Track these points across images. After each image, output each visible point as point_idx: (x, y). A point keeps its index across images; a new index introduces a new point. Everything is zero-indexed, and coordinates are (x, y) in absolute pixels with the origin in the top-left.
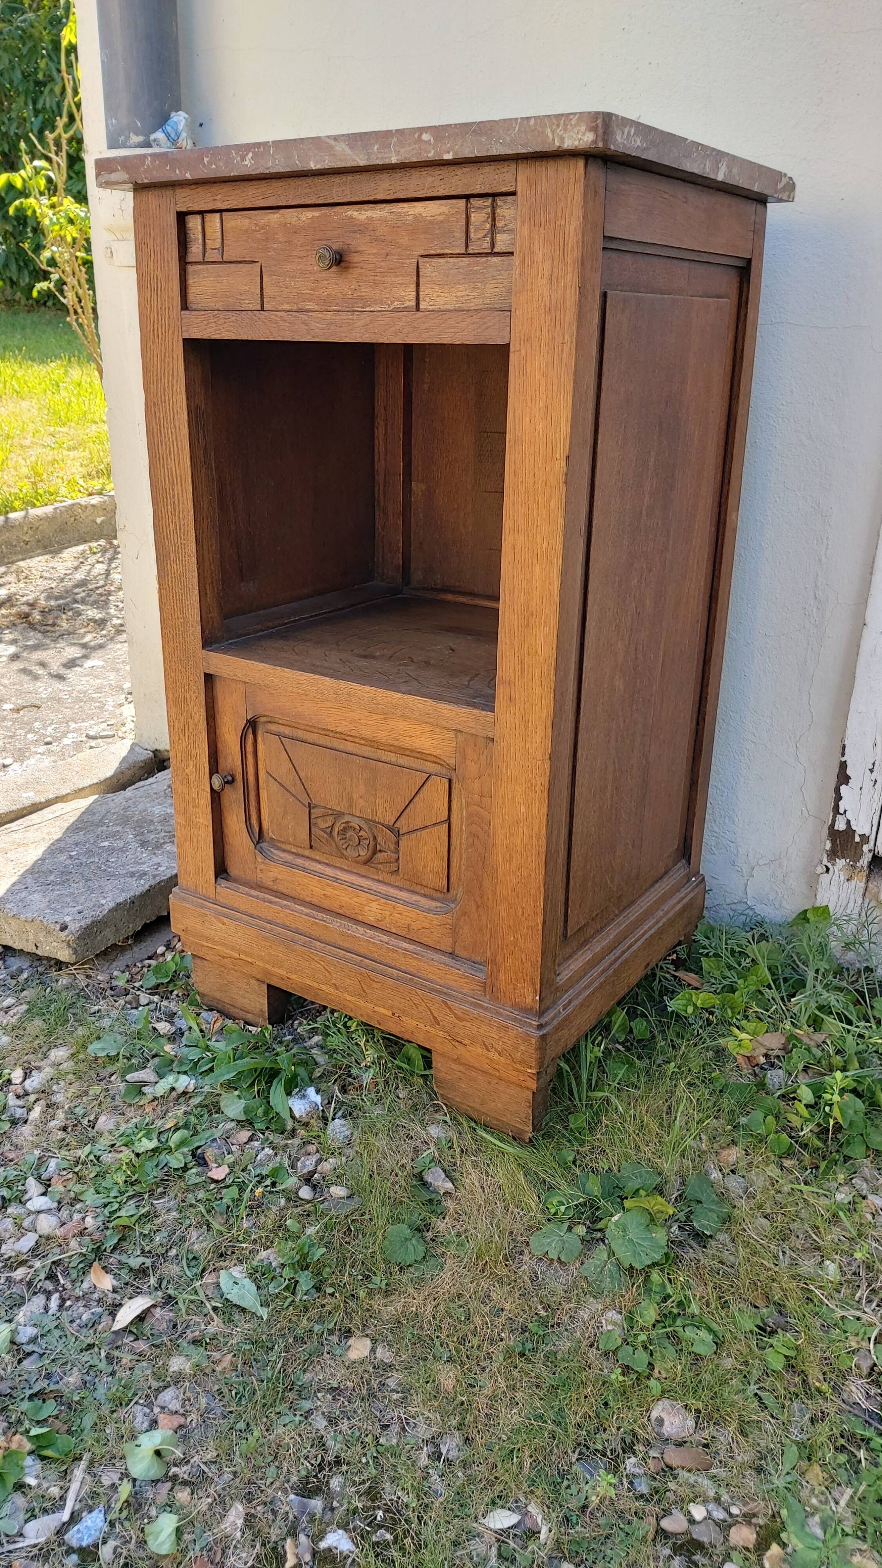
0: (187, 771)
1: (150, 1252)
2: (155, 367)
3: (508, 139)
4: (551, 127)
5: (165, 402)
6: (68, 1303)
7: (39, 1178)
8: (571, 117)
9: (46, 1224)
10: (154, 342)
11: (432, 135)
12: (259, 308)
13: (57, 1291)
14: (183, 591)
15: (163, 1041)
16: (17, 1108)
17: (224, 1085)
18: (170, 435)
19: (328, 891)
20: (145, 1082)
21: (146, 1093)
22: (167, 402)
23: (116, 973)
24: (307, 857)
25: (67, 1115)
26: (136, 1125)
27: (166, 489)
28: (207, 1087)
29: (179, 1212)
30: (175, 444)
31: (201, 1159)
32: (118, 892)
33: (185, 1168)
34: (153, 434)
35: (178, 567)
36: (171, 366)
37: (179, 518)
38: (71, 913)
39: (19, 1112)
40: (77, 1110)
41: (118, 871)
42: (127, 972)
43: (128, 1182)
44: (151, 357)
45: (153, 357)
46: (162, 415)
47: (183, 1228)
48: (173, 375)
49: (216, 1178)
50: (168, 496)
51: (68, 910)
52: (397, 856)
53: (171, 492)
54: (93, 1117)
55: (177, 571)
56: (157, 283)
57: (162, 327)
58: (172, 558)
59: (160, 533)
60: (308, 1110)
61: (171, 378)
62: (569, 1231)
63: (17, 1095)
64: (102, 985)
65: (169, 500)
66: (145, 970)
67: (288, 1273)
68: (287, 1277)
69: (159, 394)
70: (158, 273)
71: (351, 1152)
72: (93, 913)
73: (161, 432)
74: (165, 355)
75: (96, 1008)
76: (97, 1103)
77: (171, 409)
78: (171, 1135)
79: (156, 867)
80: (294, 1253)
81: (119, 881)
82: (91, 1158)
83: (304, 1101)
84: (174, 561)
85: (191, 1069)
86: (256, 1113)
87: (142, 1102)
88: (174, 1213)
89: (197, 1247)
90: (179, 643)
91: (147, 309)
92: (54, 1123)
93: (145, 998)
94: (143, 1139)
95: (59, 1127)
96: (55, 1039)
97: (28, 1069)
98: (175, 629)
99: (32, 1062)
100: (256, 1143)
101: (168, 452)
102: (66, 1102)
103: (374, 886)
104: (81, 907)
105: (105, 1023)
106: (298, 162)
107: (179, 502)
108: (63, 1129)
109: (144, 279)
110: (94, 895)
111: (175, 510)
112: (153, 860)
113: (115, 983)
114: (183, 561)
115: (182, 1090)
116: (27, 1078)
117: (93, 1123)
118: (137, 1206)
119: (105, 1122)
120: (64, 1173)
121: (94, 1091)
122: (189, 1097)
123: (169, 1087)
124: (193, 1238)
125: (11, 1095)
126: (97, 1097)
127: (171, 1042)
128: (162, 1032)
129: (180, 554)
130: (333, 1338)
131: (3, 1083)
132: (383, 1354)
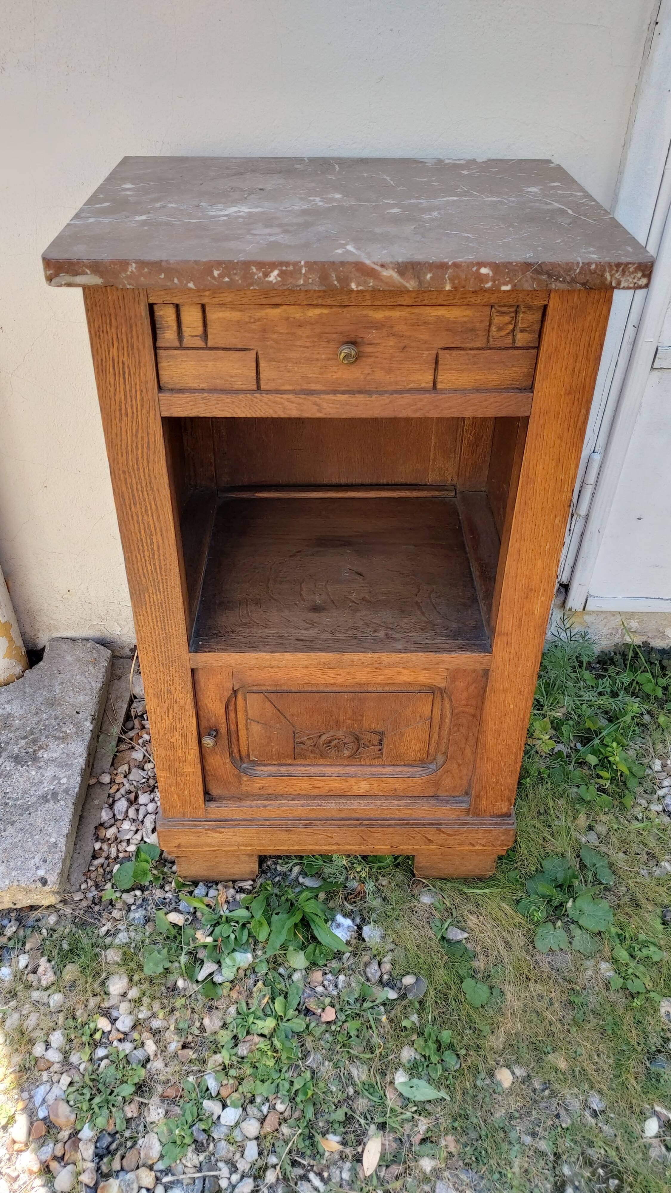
1: (339, 1102)
2: (124, 442)
3: (568, 278)
4: (610, 272)
5: (138, 469)
6: (326, 1174)
7: (211, 1097)
8: (630, 266)
9: (251, 1128)
10: (121, 420)
11: (492, 270)
12: (255, 387)
13: (309, 1171)
14: (165, 614)
15: (189, 931)
16: (135, 1052)
17: (284, 947)
18: (146, 496)
19: (317, 784)
20: (211, 974)
21: (220, 982)
22: (141, 470)
23: (83, 887)
24: (290, 765)
25: (177, 1034)
26: (238, 1013)
27: (142, 540)
28: (259, 953)
29: (330, 1060)
30: (153, 503)
31: (308, 1012)
32: (53, 823)
33: (308, 1026)
34: (123, 497)
35: (159, 597)
36: (146, 440)
37: (160, 560)
38: (37, 865)
39: (140, 1054)
40: (181, 1026)
41: (28, 801)
42: (89, 880)
43: (278, 1061)
44: (119, 433)
45: (121, 433)
46: (134, 481)
47: (342, 1069)
48: (148, 448)
49: (330, 1020)
50: (145, 544)
51: (31, 864)
52: (380, 747)
53: (149, 540)
54: (198, 1024)
55: (158, 600)
56: (123, 368)
57: (132, 407)
58: (151, 592)
59: (135, 574)
60: (349, 934)
61: (145, 450)
62: (555, 928)
63: (120, 1040)
64: (84, 904)
65: (146, 547)
66: (101, 870)
67: (435, 1059)
68: (436, 1062)
69: (131, 464)
70: (125, 359)
71: (392, 946)
72: (57, 856)
73: (133, 495)
74: (137, 431)
75: (104, 929)
76: (189, 1011)
77: (147, 476)
78: (272, 1007)
79: (56, 782)
80: (430, 1043)
81: (41, 811)
82: (234, 1058)
83: (341, 929)
84: (153, 593)
85: (235, 945)
86: (314, 954)
87: (225, 992)
88: (327, 1063)
89: (364, 1077)
90: (161, 652)
91: (110, 391)
92: (174, 1046)
93: (129, 898)
94: (255, 1021)
95: (180, 1047)
96: (98, 974)
97: (106, 1013)
98: (156, 643)
99: (102, 1005)
100: (329, 976)
101: (143, 510)
102: (165, 1024)
103: (360, 770)
104: (39, 854)
105: (122, 937)
106: (336, 283)
107: (158, 548)
108: (184, 1047)
109: (104, 364)
110: (37, 837)
111: (153, 555)
112: (46, 775)
113: (90, 895)
114: (164, 592)
115: (247, 966)
116: (113, 1021)
117: (202, 1029)
118: (299, 1075)
119: (211, 1023)
120: (225, 1082)
121: (179, 1002)
122: (253, 969)
123: (235, 969)
124: (355, 1073)
125: (115, 1043)
126: (185, 1006)
127: (196, 929)
128: (180, 924)
129: (161, 587)
130: (488, 1081)
131: (97, 1036)
132: (520, 1072)
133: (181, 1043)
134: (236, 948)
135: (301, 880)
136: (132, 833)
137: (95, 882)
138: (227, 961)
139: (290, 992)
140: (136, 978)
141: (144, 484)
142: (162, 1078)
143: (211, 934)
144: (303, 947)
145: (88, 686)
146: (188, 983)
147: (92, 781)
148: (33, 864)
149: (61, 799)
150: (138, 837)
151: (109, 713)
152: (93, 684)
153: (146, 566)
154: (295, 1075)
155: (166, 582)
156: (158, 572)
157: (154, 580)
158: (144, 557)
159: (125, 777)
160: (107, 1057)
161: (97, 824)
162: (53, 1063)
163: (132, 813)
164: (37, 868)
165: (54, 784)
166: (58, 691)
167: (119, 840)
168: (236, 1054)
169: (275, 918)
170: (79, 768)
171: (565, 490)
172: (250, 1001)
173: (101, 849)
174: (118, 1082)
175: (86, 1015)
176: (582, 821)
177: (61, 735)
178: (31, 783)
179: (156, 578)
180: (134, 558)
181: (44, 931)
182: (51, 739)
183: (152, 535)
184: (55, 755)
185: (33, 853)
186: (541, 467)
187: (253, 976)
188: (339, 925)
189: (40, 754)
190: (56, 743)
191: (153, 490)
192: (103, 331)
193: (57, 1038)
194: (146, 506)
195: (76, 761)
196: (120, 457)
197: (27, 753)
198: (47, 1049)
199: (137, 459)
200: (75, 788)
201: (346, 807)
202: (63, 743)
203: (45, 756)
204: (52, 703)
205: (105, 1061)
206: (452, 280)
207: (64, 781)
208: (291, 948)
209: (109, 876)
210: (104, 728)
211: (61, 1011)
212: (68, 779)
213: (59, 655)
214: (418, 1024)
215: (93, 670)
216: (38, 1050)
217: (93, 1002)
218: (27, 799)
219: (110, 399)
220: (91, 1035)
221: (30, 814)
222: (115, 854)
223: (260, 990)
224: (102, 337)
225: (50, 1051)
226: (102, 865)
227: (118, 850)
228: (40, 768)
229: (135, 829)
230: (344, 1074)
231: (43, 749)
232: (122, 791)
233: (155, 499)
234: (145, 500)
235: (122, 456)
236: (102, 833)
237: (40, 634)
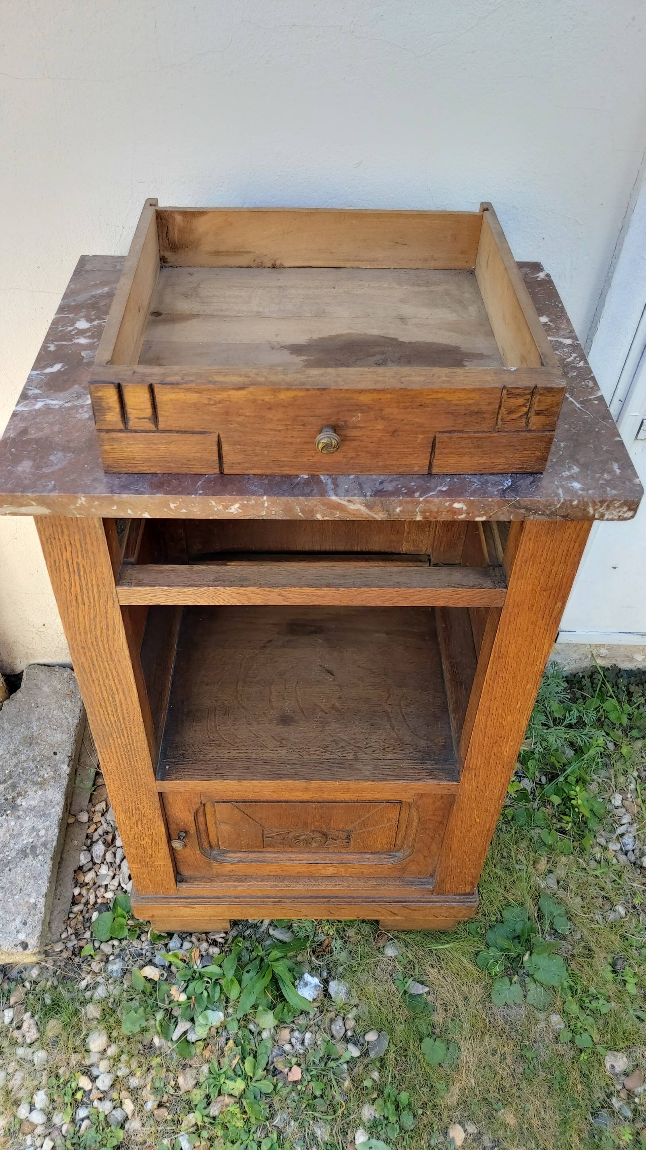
0: (143, 843)
2: (81, 625)
3: (548, 512)
4: (594, 507)
5: (98, 645)
8: (615, 501)
10: (77, 607)
11: (466, 505)
14: (130, 753)
15: (164, 987)
16: (114, 1112)
17: (255, 1007)
18: (107, 666)
19: (285, 868)
20: (185, 1033)
21: (194, 1041)
22: (101, 646)
23: (63, 936)
24: (259, 852)
25: (153, 1093)
26: (210, 1073)
27: (104, 698)
28: (230, 1010)
29: (296, 1120)
30: (114, 671)
31: (275, 1072)
32: (32, 882)
33: (275, 1086)
34: (82, 666)
35: (123, 740)
36: (104, 623)
37: (123, 713)
38: (18, 928)
39: (118, 1114)
40: (157, 1085)
41: (8, 856)
42: (69, 928)
43: (247, 1121)
44: (76, 618)
45: (78, 617)
46: (94, 654)
47: (307, 1129)
48: (107, 628)
49: (296, 1079)
50: (107, 702)
51: (12, 926)
52: (348, 841)
53: (111, 699)
54: (173, 1083)
55: (122, 743)
56: (78, 568)
57: (89, 598)
58: (115, 736)
59: (98, 723)
60: (315, 992)
61: (105, 631)
62: (511, 984)
63: (100, 1099)
64: (65, 955)
65: (108, 704)
66: (80, 918)
67: (393, 1119)
68: (394, 1122)
69: (90, 641)
70: (80, 560)
71: (357, 1001)
72: (36, 918)
73: (94, 665)
74: (95, 616)
75: (83, 984)
76: (165, 1070)
77: (107, 650)
78: (242, 1067)
79: (35, 833)
80: (389, 1104)
81: (21, 867)
82: (206, 1120)
83: (308, 987)
84: (117, 738)
85: (208, 1002)
86: (282, 1013)
87: (198, 1051)
88: (292, 1123)
89: (326, 1138)
90: (128, 781)
91: (65, 585)
92: (150, 1105)
93: (106, 948)
94: (226, 1081)
95: (156, 1107)
96: (80, 1030)
97: (87, 1072)
98: (122, 773)
99: (83, 1062)
100: (296, 1034)
101: (104, 675)
102: (142, 1083)
103: (328, 856)
104: (19, 917)
105: (100, 992)
106: (300, 514)
107: (121, 704)
108: (160, 1105)
109: (57, 565)
110: (17, 897)
111: (116, 709)
112: (25, 826)
113: (70, 945)
114: (128, 737)
115: (219, 1024)
116: (94, 1079)
117: (177, 1088)
118: (267, 1136)
119: (185, 1081)
120: (198, 1144)
121: (155, 1061)
122: (224, 1027)
123: (208, 1028)
124: (318, 1133)
125: (96, 1103)
126: (161, 1065)
127: (171, 984)
128: (156, 979)
129: (125, 733)
130: (441, 1139)
131: (79, 1096)
132: (472, 1128)
133: (158, 1102)
134: (209, 1006)
135: (271, 932)
136: (109, 878)
137: (76, 930)
138: (200, 1020)
139: (259, 1052)
140: (114, 1034)
141: (104, 656)
142: (139, 1139)
143: (185, 990)
144: (272, 1007)
145: (65, 723)
146: (163, 1041)
147: (71, 820)
148: (14, 927)
149: (40, 854)
150: (115, 883)
151: (87, 743)
152: (70, 720)
153: (109, 718)
154: (263, 1136)
155: (130, 729)
156: (122, 722)
157: (117, 728)
158: (107, 711)
159: (103, 815)
160: (88, 1117)
161: (76, 868)
162: (37, 1126)
163: (109, 857)
164: (18, 932)
165: (33, 836)
166: (35, 728)
167: (97, 885)
168: (207, 1116)
169: (246, 977)
170: (56, 818)
171: (538, 663)
172: (221, 1060)
173: (80, 894)
174: (98, 1145)
175: (68, 1073)
176: (543, 865)
177: (39, 780)
178: (11, 835)
179: (119, 726)
180: (96, 712)
181: (27, 984)
182: (29, 784)
183: (114, 694)
184: (33, 803)
185: (13, 915)
186: (514, 646)
187: (224, 1033)
188: (306, 984)
189: (19, 801)
190: (34, 789)
191: (114, 661)
192: (54, 539)
193: (41, 1099)
194: (107, 673)
195: (54, 810)
196: (78, 636)
197: (6, 799)
198: (31, 1111)
199: (96, 638)
200: (53, 841)
201: (314, 888)
202: (41, 788)
203: (23, 804)
204: (30, 741)
205: (86, 1122)
206: (423, 512)
207: (42, 833)
208: (260, 1008)
209: (88, 924)
210: (82, 761)
211: (45, 1069)
212: (46, 830)
213: (36, 685)
214: (378, 1082)
215: (70, 704)
216: (23, 1112)
217: (75, 1058)
218: (7, 853)
219: (66, 592)
220: (73, 1094)
221: (10, 870)
222: (94, 901)
223: (231, 1049)
224: (54, 543)
225: (34, 1113)
226: (82, 912)
227: (96, 896)
228: (19, 817)
229: (112, 874)
230: (308, 1134)
231: (21, 795)
232: (100, 831)
233: (116, 668)
234: (105, 668)
235: (80, 635)
236: (81, 878)
237: (18, 661)
